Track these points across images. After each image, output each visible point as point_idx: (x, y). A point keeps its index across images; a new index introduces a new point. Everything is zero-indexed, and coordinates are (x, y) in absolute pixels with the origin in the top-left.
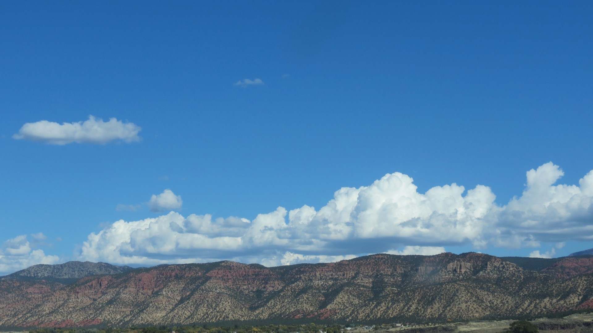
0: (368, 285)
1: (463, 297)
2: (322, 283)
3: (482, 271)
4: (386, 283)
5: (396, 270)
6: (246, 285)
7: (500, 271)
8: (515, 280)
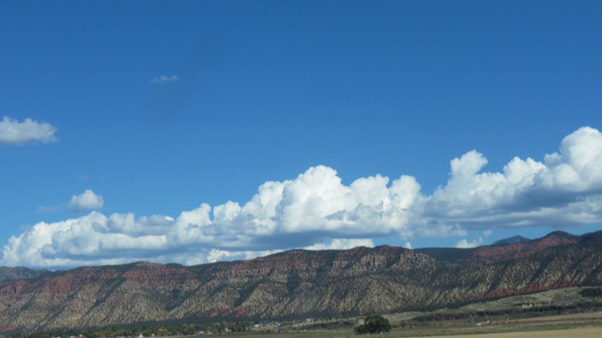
0: (283, 281)
1: (375, 290)
2: (238, 280)
3: (395, 263)
4: (301, 278)
5: (311, 265)
6: (162, 285)
7: (412, 263)
8: (428, 272)
